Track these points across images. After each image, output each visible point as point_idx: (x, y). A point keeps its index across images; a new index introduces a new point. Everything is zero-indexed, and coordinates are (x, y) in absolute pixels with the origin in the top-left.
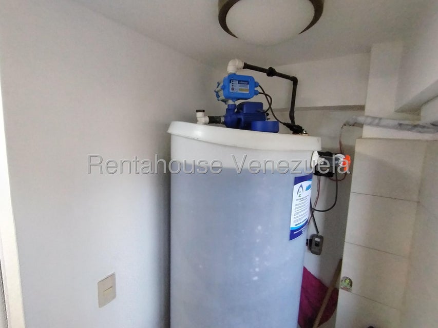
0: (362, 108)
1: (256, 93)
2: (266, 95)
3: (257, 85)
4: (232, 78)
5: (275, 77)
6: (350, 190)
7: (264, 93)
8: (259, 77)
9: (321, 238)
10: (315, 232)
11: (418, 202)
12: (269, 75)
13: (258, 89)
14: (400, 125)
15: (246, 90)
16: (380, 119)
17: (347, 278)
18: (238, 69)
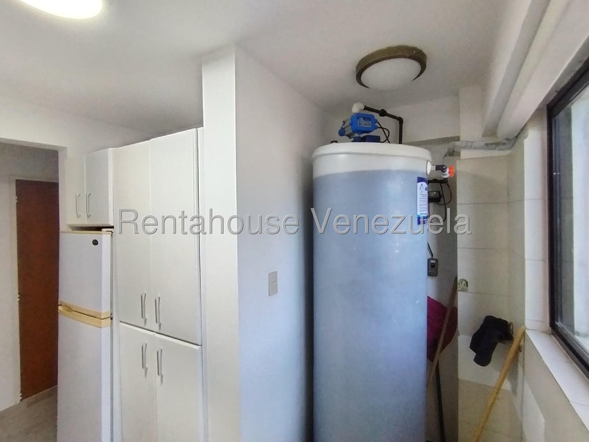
0: (458, 139)
1: (376, 128)
2: (383, 129)
3: (376, 121)
4: (358, 116)
5: (386, 118)
6: (456, 203)
7: (381, 127)
8: (376, 116)
9: (436, 260)
10: (430, 257)
11: (508, 203)
12: (381, 115)
13: (377, 124)
14: (487, 144)
15: (369, 125)
16: (472, 142)
17: (462, 280)
18: (361, 110)
